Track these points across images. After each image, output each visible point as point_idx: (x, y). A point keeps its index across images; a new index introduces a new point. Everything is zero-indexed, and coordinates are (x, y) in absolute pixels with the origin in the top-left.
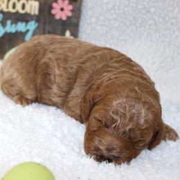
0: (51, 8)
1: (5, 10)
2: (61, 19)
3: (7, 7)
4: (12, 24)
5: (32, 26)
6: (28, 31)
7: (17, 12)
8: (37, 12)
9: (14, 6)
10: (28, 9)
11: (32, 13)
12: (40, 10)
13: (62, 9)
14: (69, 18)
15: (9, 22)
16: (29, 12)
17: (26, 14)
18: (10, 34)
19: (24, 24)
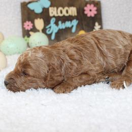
0: (84, 10)
1: (56, 15)
2: (91, 17)
3: (57, 13)
4: (62, 23)
5: (75, 22)
6: (73, 26)
7: (64, 16)
8: (76, 14)
9: (61, 12)
10: (70, 13)
11: (73, 15)
12: (78, 12)
13: (91, 10)
14: (95, 15)
15: (60, 22)
16: (71, 14)
17: (70, 16)
18: (62, 29)
19: (70, 22)
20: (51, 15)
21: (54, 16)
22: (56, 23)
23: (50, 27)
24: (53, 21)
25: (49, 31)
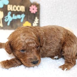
1: (12, 10)
2: (33, 13)
3: (13, 9)
4: (15, 15)
5: (23, 16)
6: (21, 18)
7: (17, 11)
8: (24, 11)
9: (15, 8)
12: (26, 9)
13: (33, 9)
14: (36, 12)
15: (14, 15)
17: (20, 11)
18: (15, 20)
19: (20, 15)
20: (9, 10)
21: (10, 11)
22: (11, 15)
23: (7, 18)
24: (9, 13)
25: (6, 20)
